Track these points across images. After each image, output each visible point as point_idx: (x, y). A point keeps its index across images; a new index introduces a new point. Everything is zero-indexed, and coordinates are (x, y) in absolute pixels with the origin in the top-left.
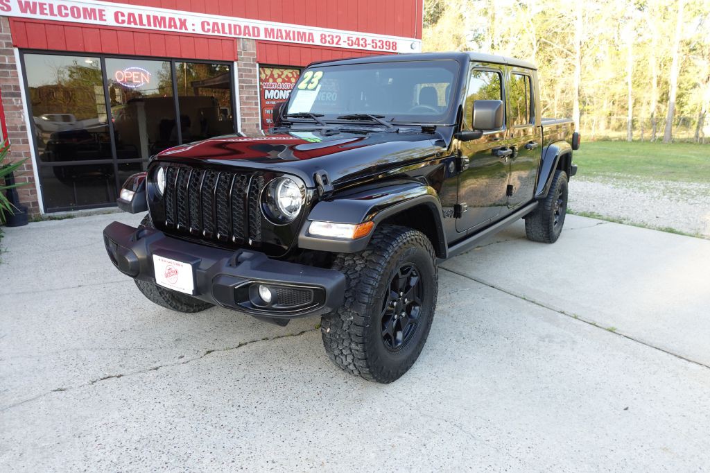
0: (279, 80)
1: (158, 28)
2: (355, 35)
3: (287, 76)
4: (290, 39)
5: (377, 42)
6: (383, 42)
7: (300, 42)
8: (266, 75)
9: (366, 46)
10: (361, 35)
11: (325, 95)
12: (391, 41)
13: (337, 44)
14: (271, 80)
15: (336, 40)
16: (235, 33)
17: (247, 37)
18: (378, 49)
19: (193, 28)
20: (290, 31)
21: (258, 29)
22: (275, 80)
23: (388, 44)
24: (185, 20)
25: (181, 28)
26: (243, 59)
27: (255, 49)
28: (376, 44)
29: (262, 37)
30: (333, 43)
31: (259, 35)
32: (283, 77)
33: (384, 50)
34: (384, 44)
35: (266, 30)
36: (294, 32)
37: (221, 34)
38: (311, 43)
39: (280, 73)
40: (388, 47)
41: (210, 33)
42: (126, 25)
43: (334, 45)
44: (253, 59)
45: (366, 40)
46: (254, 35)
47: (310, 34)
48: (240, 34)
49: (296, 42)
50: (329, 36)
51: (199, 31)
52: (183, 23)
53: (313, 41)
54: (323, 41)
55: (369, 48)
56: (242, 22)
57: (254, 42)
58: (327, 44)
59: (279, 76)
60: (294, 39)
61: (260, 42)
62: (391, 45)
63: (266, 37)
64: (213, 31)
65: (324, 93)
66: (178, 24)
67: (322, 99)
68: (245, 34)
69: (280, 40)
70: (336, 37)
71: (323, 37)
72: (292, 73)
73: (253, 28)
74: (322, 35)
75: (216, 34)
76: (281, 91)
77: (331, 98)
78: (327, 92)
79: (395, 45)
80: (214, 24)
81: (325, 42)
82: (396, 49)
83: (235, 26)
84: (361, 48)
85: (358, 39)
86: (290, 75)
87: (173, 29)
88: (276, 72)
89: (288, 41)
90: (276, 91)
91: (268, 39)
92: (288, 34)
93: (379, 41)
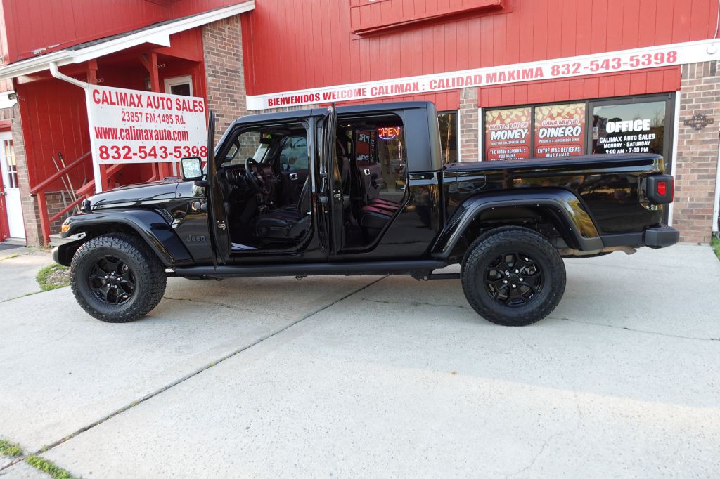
0: (508, 120)
1: (398, 94)
2: (600, 57)
3: (517, 116)
4: (514, 79)
5: (639, 58)
6: (650, 56)
7: (526, 80)
8: (494, 118)
9: (619, 66)
10: (610, 55)
11: (564, 130)
12: (666, 53)
13: (574, 72)
14: (498, 122)
15: (572, 69)
16: (458, 85)
17: (469, 86)
18: (641, 66)
19: (424, 87)
20: (513, 72)
21: (480, 77)
22: (503, 121)
23: (659, 56)
24: (417, 83)
25: (414, 90)
26: (464, 107)
27: (477, 95)
28: (638, 62)
29: (484, 83)
30: (569, 71)
31: (480, 82)
32: (511, 117)
33: (653, 65)
34: (652, 58)
35: (488, 76)
36: (518, 72)
37: (445, 89)
38: (539, 78)
39: (509, 114)
40: (659, 61)
41: (437, 89)
42: (377, 96)
43: (571, 75)
44: (475, 105)
45: (619, 60)
46: (475, 83)
47: (539, 69)
48: (462, 84)
49: (521, 80)
50: (563, 66)
51: (428, 89)
52: (416, 86)
53: (542, 75)
54: (556, 72)
55: (624, 68)
56: (464, 74)
57: (477, 89)
58: (561, 76)
59: (508, 116)
60: (518, 78)
61: (481, 88)
62: (666, 57)
63: (487, 82)
64: (439, 87)
65: (564, 128)
66: (412, 87)
67: (560, 135)
68: (467, 84)
69: (502, 82)
70: (574, 65)
71: (555, 69)
72: (523, 112)
73: (475, 77)
74: (553, 68)
75: (441, 89)
76: (509, 131)
77: (572, 133)
78: (567, 126)
79: (674, 55)
80: (440, 81)
81: (558, 73)
82: (675, 59)
83: (458, 79)
84: (611, 70)
85: (607, 61)
86: (520, 114)
87: (408, 92)
88: (504, 113)
89: (512, 81)
90: (503, 132)
91: (490, 84)
92: (511, 75)
93: (644, 56)
